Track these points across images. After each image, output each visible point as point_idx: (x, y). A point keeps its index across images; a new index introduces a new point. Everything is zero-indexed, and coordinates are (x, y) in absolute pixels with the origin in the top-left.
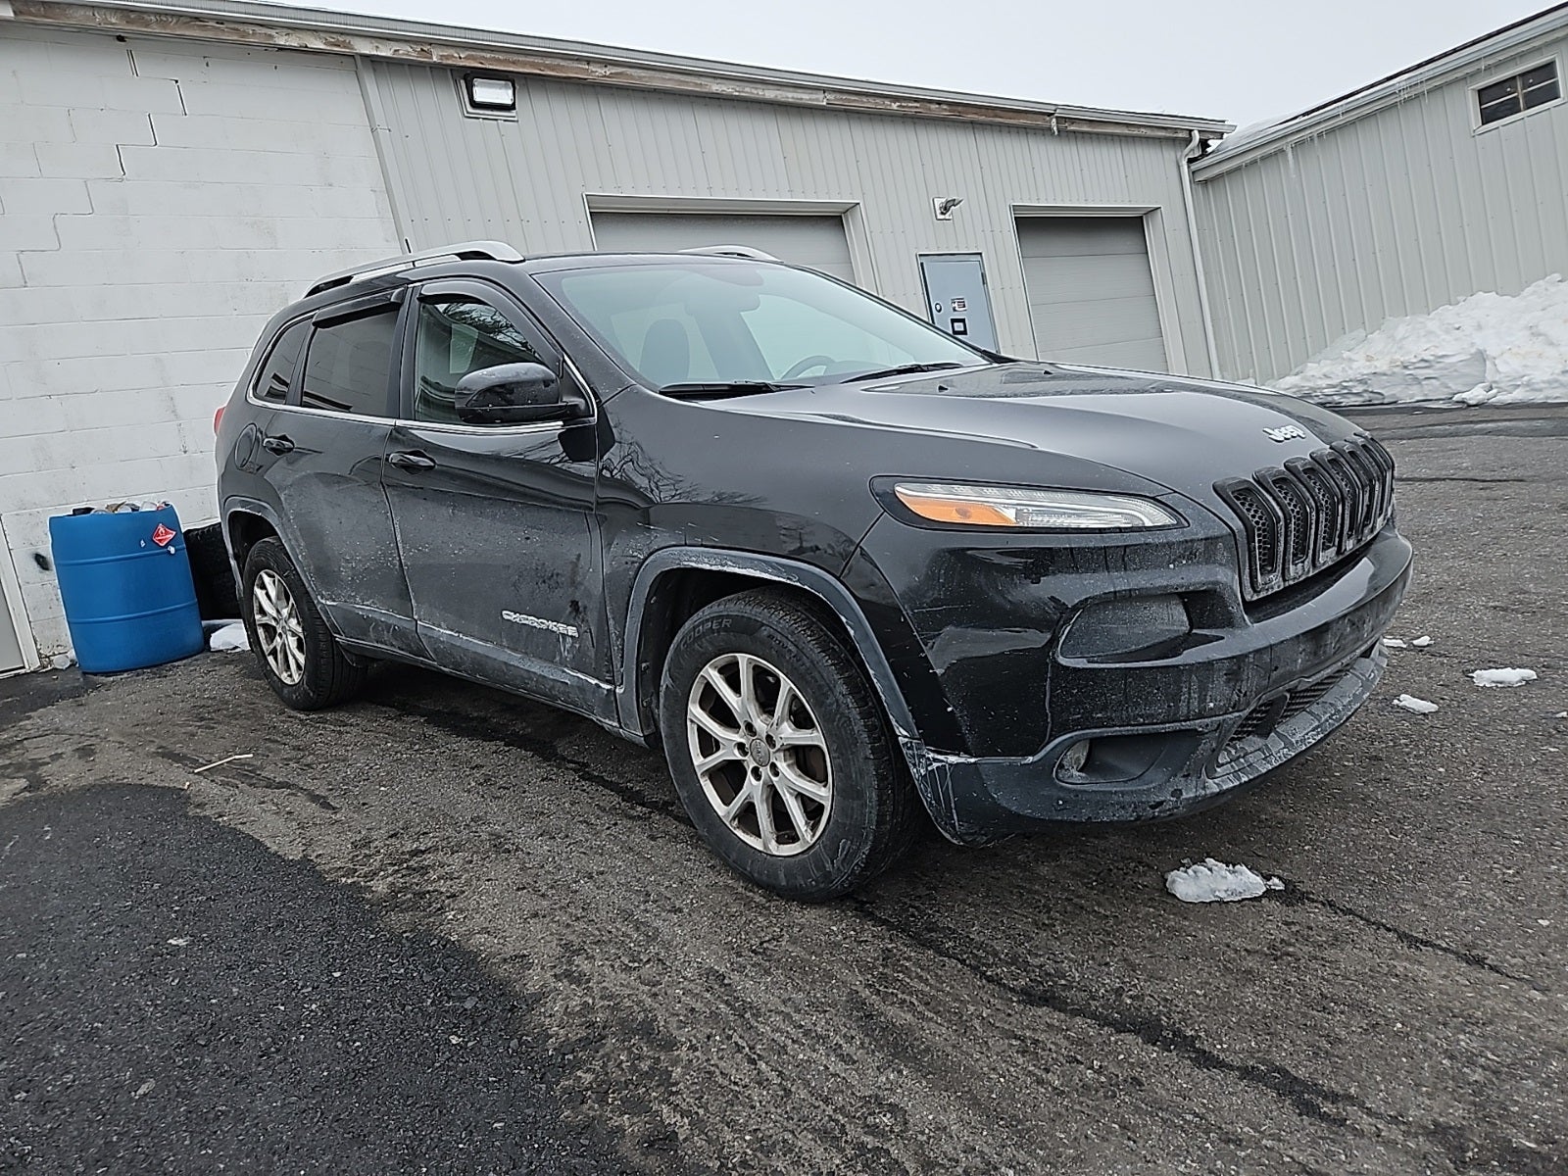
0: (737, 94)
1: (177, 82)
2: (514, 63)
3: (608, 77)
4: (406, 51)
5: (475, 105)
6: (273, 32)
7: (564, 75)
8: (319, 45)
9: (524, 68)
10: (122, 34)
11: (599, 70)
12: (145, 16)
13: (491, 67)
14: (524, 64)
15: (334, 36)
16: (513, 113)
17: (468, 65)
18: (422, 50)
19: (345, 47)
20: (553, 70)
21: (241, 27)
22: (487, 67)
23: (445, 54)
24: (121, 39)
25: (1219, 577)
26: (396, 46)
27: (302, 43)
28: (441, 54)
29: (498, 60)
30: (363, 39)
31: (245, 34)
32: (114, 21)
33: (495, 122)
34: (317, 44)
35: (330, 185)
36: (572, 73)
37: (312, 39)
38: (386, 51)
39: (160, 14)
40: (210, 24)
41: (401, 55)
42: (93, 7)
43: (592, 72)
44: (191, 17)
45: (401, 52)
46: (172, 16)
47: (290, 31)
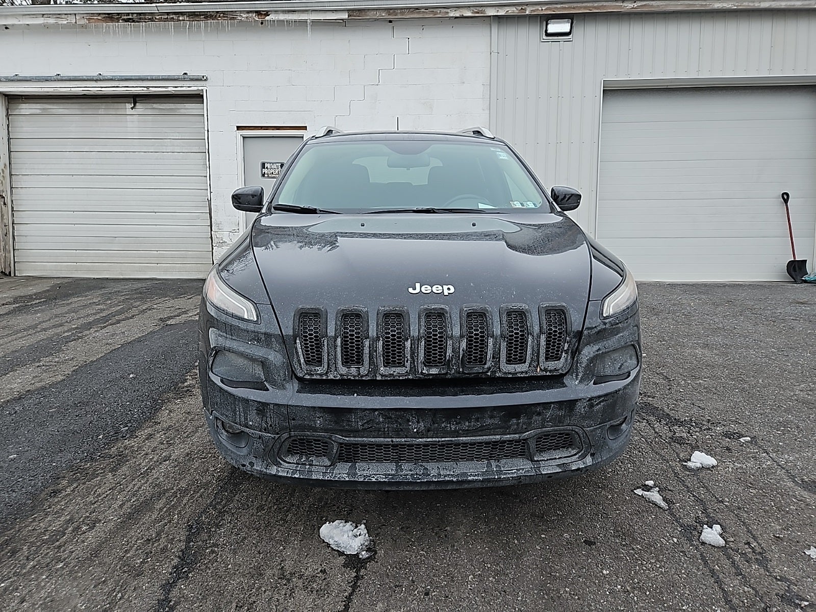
0: (735, 7)
1: (409, 39)
2: (574, 8)
3: (635, 8)
4: (512, 11)
5: (548, 35)
6: (449, 10)
7: (605, 11)
8: (469, 14)
9: (579, 10)
10: (391, 20)
11: (630, 5)
12: (396, 11)
13: (559, 13)
14: (580, 8)
15: (478, 8)
16: (570, 37)
17: (546, 13)
18: (522, 9)
19: (481, 13)
20: (597, 9)
21: (435, 10)
22: (557, 13)
23: (534, 9)
24: (390, 22)
25: (270, 357)
26: (507, 9)
27: (461, 14)
28: (532, 9)
29: (565, 8)
30: (491, 8)
31: (437, 13)
32: (383, 15)
33: (558, 43)
34: (468, 13)
35: (463, 83)
36: (610, 9)
37: (466, 11)
38: (502, 12)
39: (402, 9)
40: (422, 10)
41: (510, 13)
42: (377, 9)
43: (625, 6)
44: (414, 8)
45: (510, 12)
46: (407, 9)
47: (457, 9)
